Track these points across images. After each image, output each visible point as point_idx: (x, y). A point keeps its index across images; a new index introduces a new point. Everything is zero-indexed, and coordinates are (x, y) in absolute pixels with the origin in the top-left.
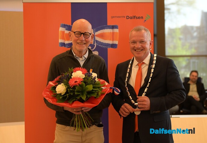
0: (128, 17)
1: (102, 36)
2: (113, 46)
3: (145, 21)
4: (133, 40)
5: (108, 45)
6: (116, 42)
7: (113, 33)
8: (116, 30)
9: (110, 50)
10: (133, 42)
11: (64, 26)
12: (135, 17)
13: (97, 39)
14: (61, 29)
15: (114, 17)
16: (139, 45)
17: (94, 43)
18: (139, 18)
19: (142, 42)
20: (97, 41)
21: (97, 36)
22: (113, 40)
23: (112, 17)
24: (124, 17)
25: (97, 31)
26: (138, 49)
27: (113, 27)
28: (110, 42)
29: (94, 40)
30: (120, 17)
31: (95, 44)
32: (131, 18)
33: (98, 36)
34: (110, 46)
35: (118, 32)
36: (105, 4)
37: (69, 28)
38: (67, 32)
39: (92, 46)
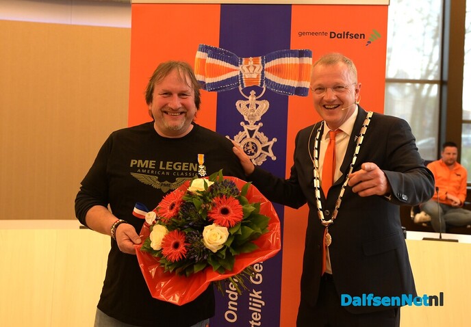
0: (333, 35)
1: (277, 70)
2: (300, 91)
3: (369, 42)
4: (319, 85)
5: (289, 89)
6: (307, 85)
7: (301, 66)
8: (307, 61)
9: (292, 98)
10: (320, 89)
11: (205, 49)
12: (347, 34)
13: (269, 76)
14: (200, 55)
15: (303, 33)
16: (331, 95)
17: (262, 85)
18: (356, 36)
19: (338, 87)
20: (267, 81)
21: (268, 70)
22: (300, 79)
23: (301, 34)
24: (326, 34)
25: (268, 60)
26: (330, 103)
27: (301, 54)
28: (294, 84)
29: (262, 78)
30: (316, 34)
31: (264, 87)
32: (340, 36)
33: (271, 70)
34: (294, 92)
35: (311, 63)
36: (288, 7)
37: (214, 53)
38: (210, 60)
39: (258, 90)
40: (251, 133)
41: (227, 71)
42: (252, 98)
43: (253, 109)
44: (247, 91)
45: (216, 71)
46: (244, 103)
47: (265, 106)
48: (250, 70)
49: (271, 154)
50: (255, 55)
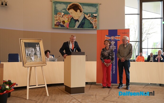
1: (116, 38)
2: (119, 40)
3: (127, 34)
7: (119, 37)
8: (120, 36)
9: (118, 41)
11: (106, 35)
13: (115, 38)
14: (106, 36)
15: (119, 33)
27: (119, 36)
28: (118, 39)
30: (121, 33)
32: (124, 33)
36: (117, 30)
37: (108, 36)
38: (107, 37)
39: (113, 40)
40: (113, 46)
41: (110, 38)
42: (113, 41)
43: (113, 43)
44: (112, 41)
45: (108, 38)
46: (112, 42)
47: (114, 42)
48: (112, 38)
49: (115, 48)
50: (113, 36)
